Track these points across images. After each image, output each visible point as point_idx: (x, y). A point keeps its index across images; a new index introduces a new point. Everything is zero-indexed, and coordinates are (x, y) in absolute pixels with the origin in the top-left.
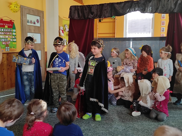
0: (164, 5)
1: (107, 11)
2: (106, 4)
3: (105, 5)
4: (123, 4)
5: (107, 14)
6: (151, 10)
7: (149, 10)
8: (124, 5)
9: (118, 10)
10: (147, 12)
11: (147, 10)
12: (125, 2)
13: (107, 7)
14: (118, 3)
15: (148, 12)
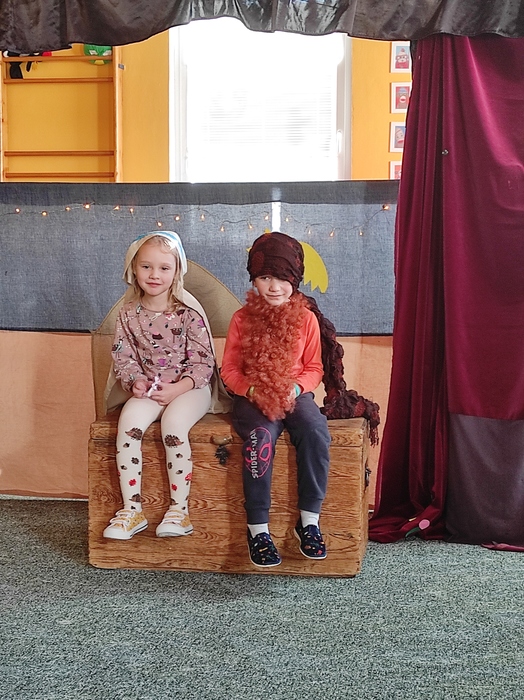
1: (38, 13)
5: (39, 30)
6: (305, 14)
7: (291, 11)
11: (285, 10)
15: (291, 24)
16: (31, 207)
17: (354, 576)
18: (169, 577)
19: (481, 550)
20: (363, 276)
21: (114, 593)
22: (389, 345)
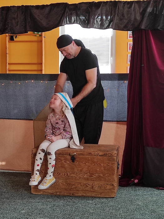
0: (123, 15)
1: (18, 22)
2: (14, 6)
3: (12, 8)
4: (47, 9)
5: (18, 27)
6: (100, 23)
7: (95, 22)
8: (50, 11)
9: (39, 19)
10: (92, 27)
11: (93, 22)
12: (51, 5)
13: (16, 14)
14: (37, 7)
15: (95, 26)
16: (15, 81)
17: (114, 198)
18: (56, 197)
19: (154, 189)
20: (118, 103)
21: (39, 202)
22: (125, 125)
